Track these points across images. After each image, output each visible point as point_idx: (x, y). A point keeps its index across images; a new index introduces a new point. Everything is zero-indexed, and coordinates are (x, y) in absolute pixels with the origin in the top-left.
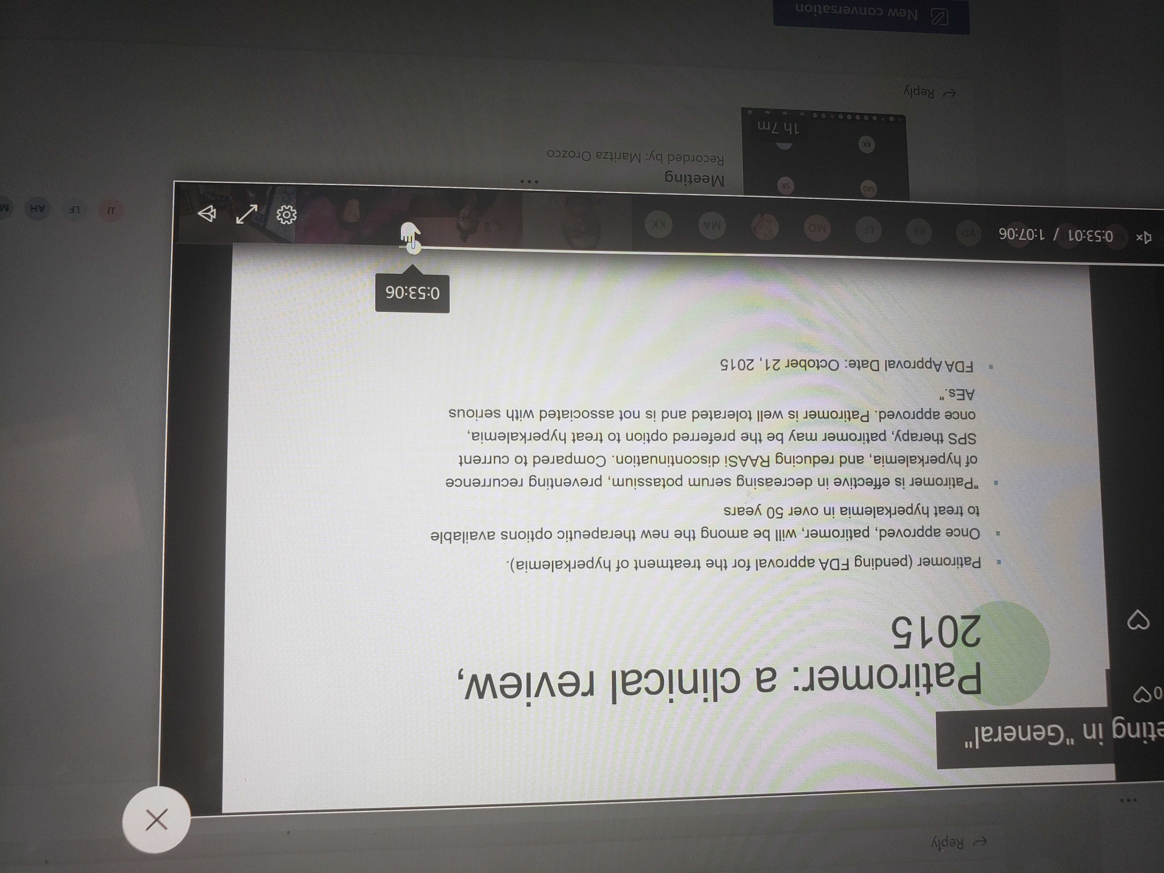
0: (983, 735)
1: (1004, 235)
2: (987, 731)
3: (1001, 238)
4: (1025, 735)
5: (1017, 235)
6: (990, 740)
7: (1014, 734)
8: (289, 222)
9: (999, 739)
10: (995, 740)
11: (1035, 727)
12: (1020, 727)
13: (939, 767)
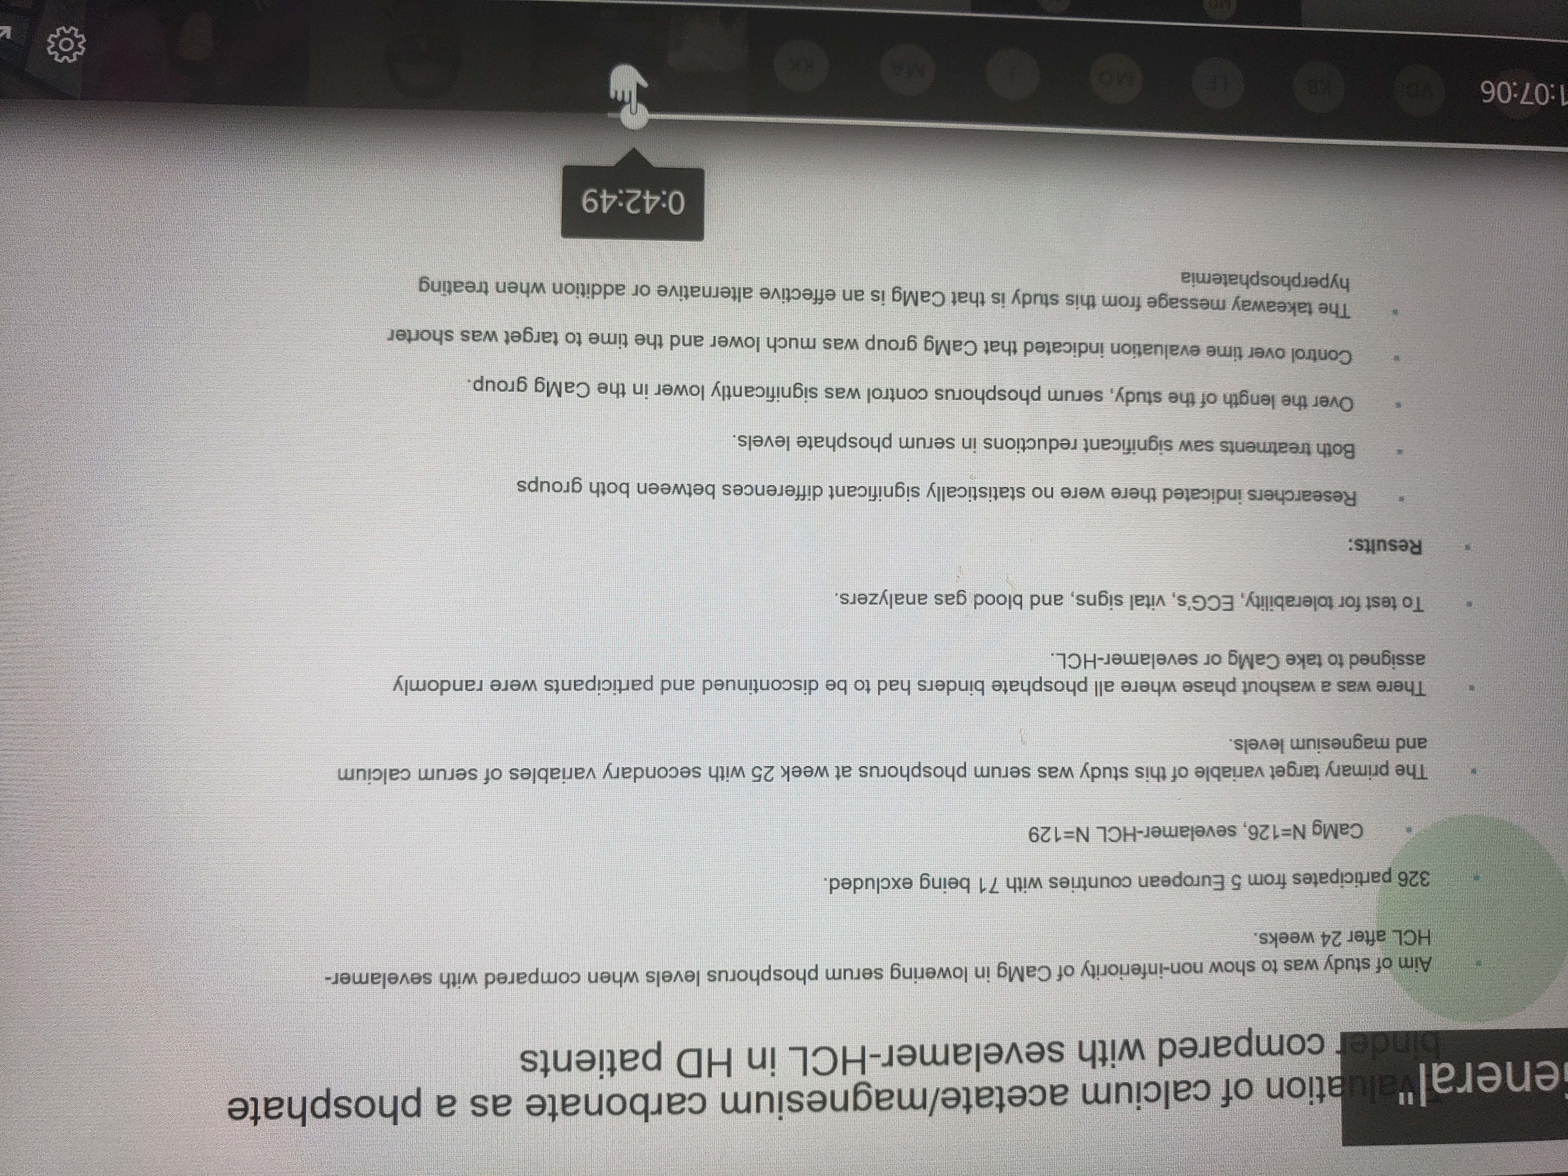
0: (1436, 1081)
1: (1488, 96)
2: (1444, 1073)
3: (1485, 101)
4: (1518, 1081)
5: (1515, 96)
6: (1450, 1089)
7: (1498, 1078)
8: (71, 58)
9: (1468, 1087)
10: (1460, 1090)
11: (1540, 1065)
12: (1509, 1064)
13: (1346, 1143)
